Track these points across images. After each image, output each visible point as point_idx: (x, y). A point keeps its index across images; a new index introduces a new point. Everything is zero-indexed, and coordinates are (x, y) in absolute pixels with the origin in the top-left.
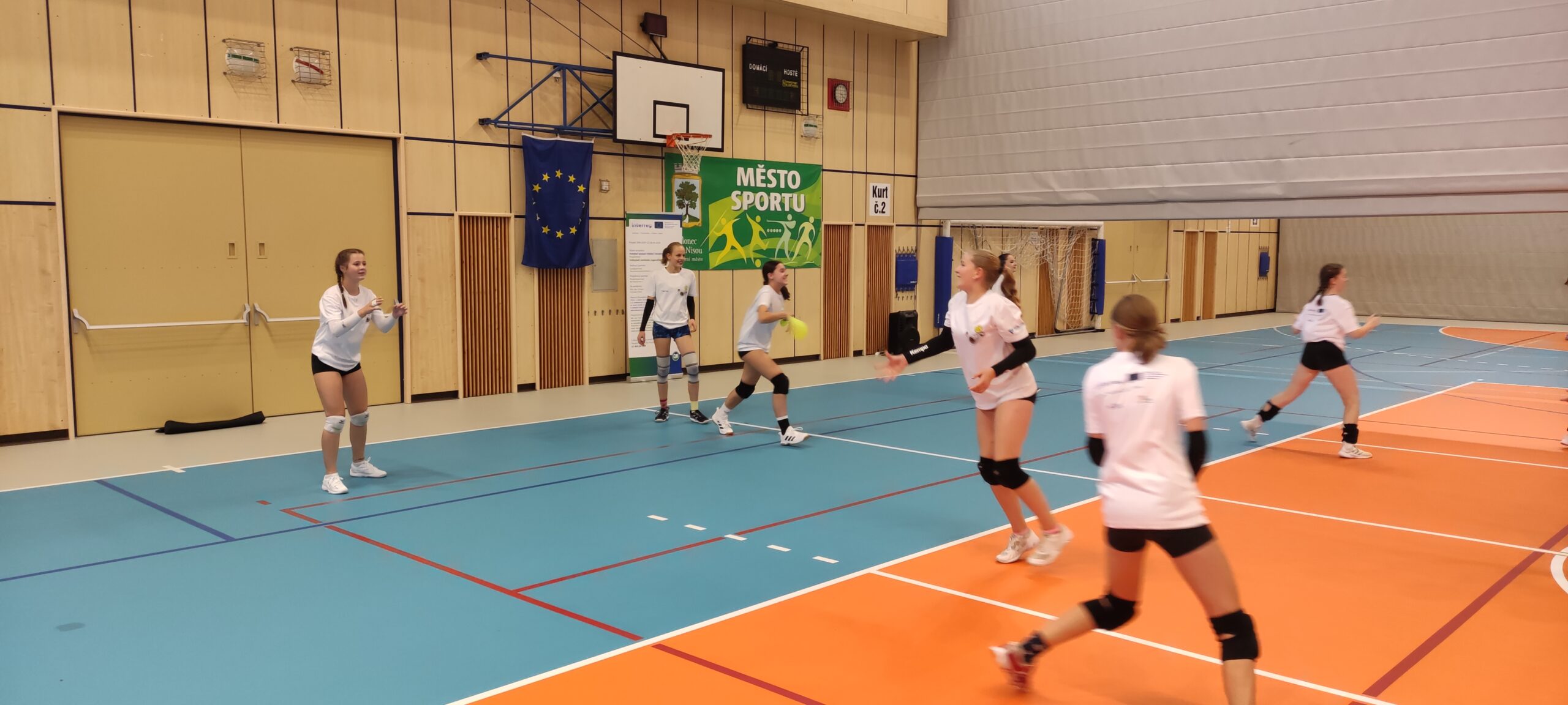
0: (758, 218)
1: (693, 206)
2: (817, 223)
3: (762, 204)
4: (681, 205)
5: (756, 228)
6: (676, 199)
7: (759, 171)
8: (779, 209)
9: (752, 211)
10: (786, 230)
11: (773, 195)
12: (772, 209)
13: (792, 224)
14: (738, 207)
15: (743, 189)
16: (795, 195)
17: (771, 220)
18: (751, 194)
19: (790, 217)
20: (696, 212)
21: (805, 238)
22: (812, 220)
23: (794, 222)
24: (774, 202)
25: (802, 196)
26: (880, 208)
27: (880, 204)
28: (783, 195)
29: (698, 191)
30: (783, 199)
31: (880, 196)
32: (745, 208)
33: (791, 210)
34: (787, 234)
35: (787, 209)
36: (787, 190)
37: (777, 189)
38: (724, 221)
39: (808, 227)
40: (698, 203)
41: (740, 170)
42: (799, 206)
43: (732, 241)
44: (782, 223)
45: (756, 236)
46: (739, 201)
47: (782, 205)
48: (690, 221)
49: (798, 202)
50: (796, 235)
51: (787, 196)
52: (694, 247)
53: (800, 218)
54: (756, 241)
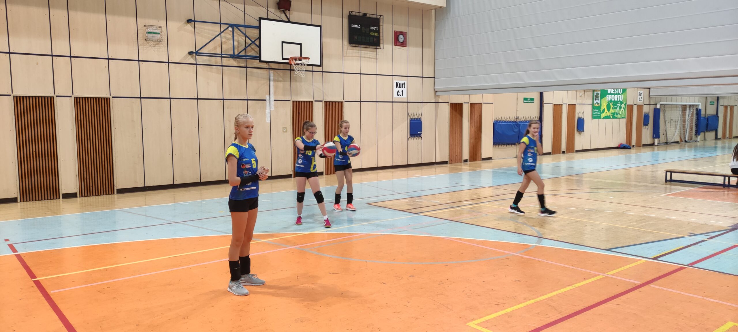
0: (612, 103)
1: (598, 100)
2: (625, 105)
3: (613, 99)
4: (596, 100)
5: (612, 106)
8: (617, 100)
9: (611, 101)
10: (618, 107)
11: (616, 95)
12: (615, 100)
13: (619, 105)
14: (608, 100)
15: (609, 94)
16: (621, 96)
17: (615, 103)
18: (611, 95)
19: (619, 102)
20: (599, 102)
21: (622, 109)
22: (624, 103)
23: (620, 104)
24: (616, 98)
25: (622, 96)
26: (640, 99)
27: (640, 98)
28: (618, 95)
29: (599, 95)
30: (618, 97)
31: (640, 95)
32: (609, 100)
33: (620, 100)
35: (619, 100)
38: (604, 104)
39: (623, 105)
40: (599, 99)
42: (621, 99)
43: (606, 110)
44: (617, 104)
45: (611, 108)
46: (608, 98)
47: (618, 99)
48: (597, 104)
49: (621, 98)
50: (620, 108)
51: (619, 96)
52: (597, 113)
53: (621, 103)
54: (611, 110)
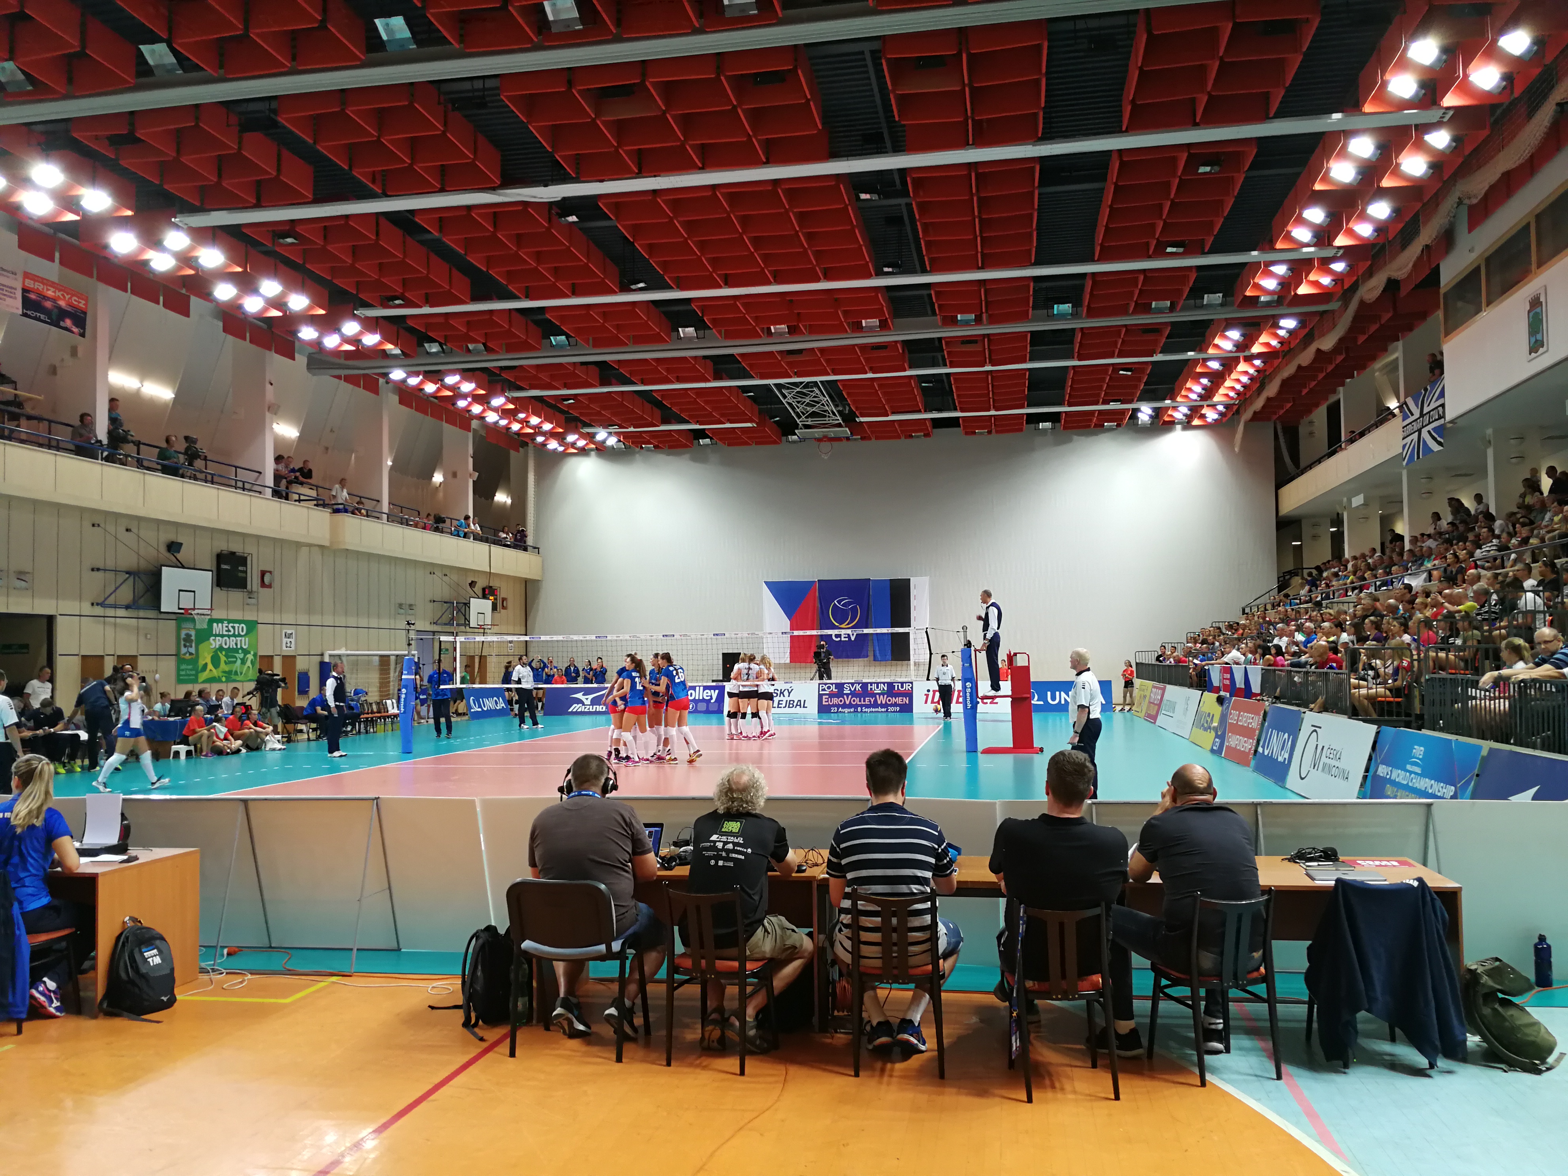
0: (224, 653)
1: (191, 647)
2: (255, 655)
3: (226, 644)
4: (185, 646)
5: (223, 658)
6: (182, 643)
7: (225, 625)
8: (235, 647)
9: (221, 648)
10: (238, 659)
11: (231, 638)
12: (231, 647)
13: (242, 656)
15: (216, 635)
16: (243, 638)
17: (231, 652)
18: (221, 639)
19: (240, 651)
20: (193, 650)
21: (249, 663)
22: (252, 653)
23: (243, 654)
24: (231, 643)
25: (247, 639)
26: (288, 645)
27: (287, 642)
28: (237, 638)
29: (193, 638)
30: (237, 641)
31: (287, 638)
32: (217, 646)
33: (241, 647)
34: (239, 661)
35: (239, 647)
36: (239, 636)
37: (234, 635)
38: (206, 655)
39: (250, 657)
40: (193, 645)
41: (215, 625)
42: (245, 645)
43: (210, 666)
44: (237, 655)
45: (223, 663)
46: (214, 643)
47: (236, 644)
48: (187, 655)
49: (244, 643)
50: (243, 662)
51: (239, 639)
52: (191, 670)
53: (246, 652)
54: (223, 666)
